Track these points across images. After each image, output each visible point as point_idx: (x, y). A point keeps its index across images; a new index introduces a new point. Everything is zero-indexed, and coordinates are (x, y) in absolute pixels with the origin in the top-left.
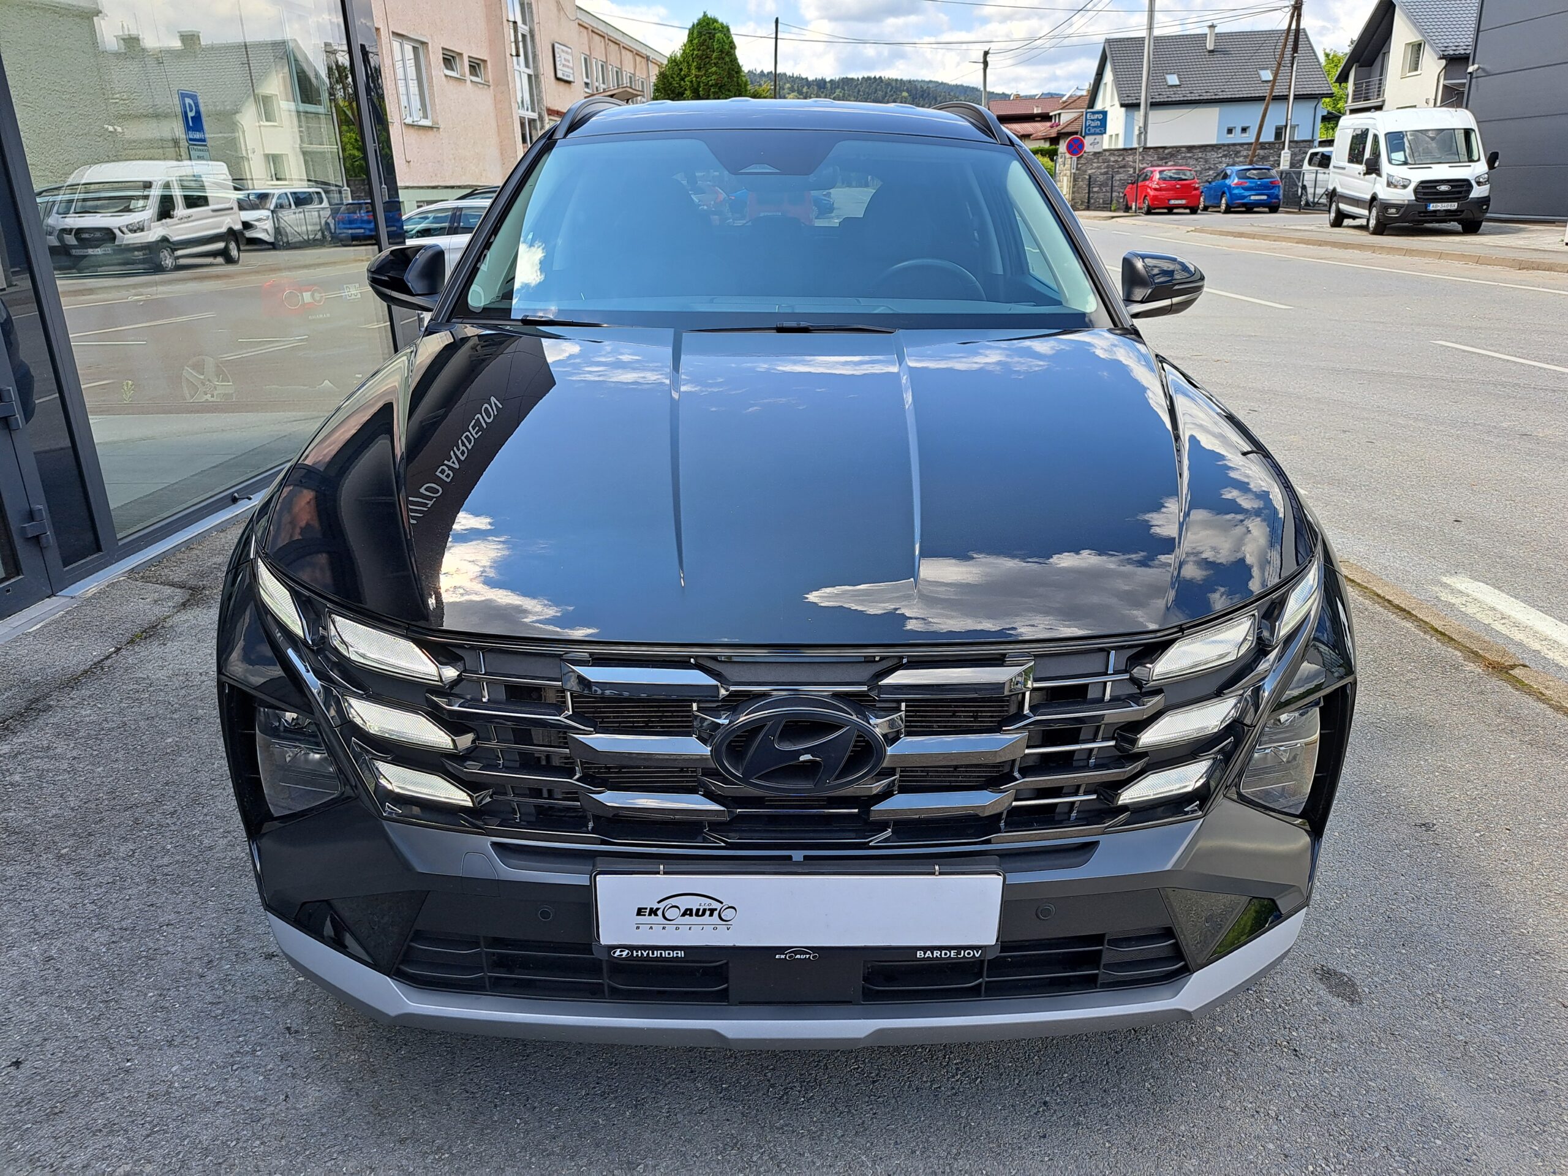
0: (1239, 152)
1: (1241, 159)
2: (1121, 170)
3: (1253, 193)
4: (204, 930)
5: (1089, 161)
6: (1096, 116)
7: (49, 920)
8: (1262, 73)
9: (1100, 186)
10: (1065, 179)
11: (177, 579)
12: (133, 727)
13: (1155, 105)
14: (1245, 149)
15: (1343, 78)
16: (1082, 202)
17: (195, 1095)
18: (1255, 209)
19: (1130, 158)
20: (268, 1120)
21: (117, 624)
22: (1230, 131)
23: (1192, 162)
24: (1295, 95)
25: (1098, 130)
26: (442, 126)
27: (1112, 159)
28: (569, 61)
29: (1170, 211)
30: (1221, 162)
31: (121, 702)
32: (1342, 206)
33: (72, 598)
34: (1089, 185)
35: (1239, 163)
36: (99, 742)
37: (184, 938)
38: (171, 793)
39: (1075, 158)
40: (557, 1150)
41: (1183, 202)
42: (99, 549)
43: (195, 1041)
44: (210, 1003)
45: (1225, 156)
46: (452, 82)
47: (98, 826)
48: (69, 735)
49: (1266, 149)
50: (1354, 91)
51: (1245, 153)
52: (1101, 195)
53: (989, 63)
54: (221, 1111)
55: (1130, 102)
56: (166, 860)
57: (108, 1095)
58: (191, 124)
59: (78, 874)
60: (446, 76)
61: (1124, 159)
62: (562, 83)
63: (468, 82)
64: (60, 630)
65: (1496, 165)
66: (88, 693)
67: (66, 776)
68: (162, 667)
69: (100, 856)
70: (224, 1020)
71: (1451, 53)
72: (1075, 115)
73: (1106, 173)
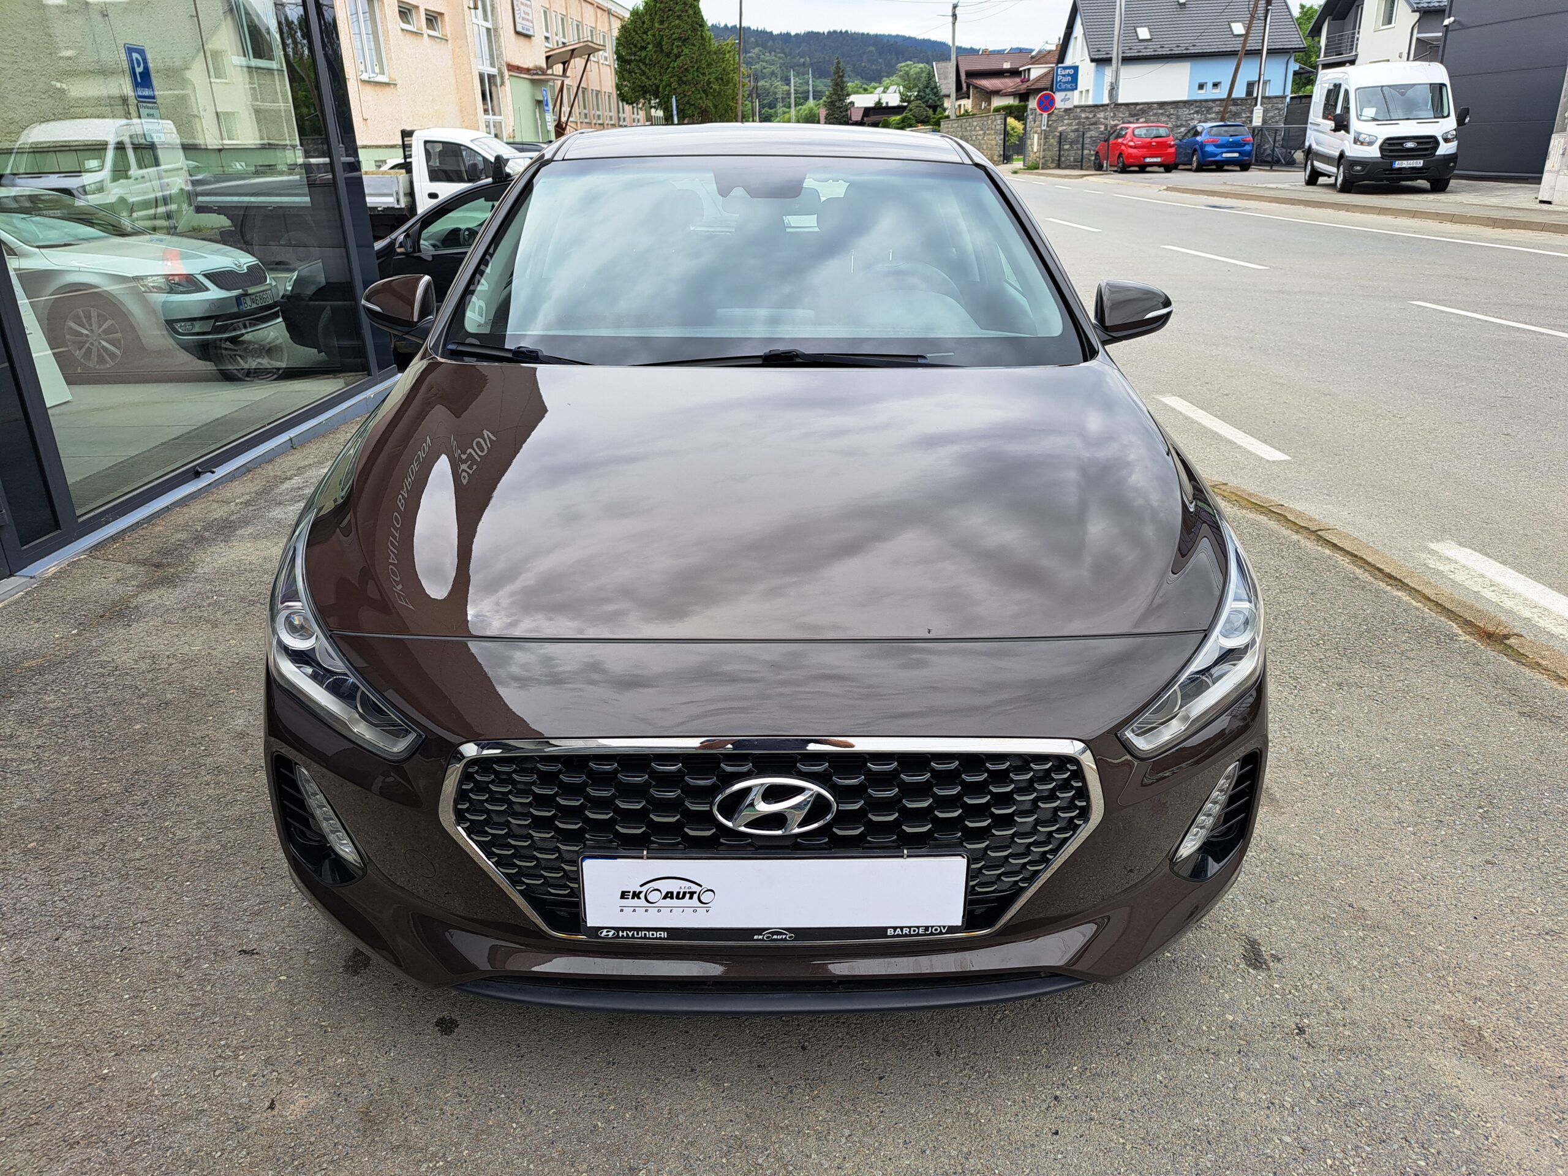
0: (1211, 108)
1: (1213, 116)
2: (1092, 127)
3: (1225, 150)
4: (180, 927)
5: (1061, 118)
6: (1067, 71)
7: (18, 919)
8: (1233, 25)
9: (1071, 144)
10: (1036, 136)
11: (140, 557)
12: (99, 713)
13: (1127, 60)
14: (1217, 106)
15: (1316, 31)
16: (1053, 161)
17: (176, 1103)
18: (1226, 168)
19: (1101, 115)
20: (253, 1129)
21: (79, 605)
22: (1201, 87)
23: (1164, 119)
24: (1268, 50)
25: (1069, 86)
26: (399, 82)
27: (1083, 115)
28: (528, 14)
29: (1143, 169)
30: (1193, 119)
31: (85, 687)
32: (1316, 163)
33: (31, 578)
34: (1060, 143)
35: (1214, 120)
36: (64, 729)
37: (159, 936)
38: (141, 783)
39: (1045, 115)
40: (555, 1155)
41: (1158, 160)
42: (57, 526)
43: (175, 1044)
44: (189, 1005)
45: (1197, 112)
46: (408, 36)
47: (66, 819)
48: (33, 722)
49: (1238, 105)
50: (1326, 45)
51: (1217, 109)
52: (1072, 153)
53: (958, 16)
54: (204, 1119)
55: (1101, 57)
56: (137, 855)
57: (86, 1104)
58: (139, 80)
59: (46, 869)
60: (402, 30)
61: (1095, 116)
62: (522, 38)
63: (425, 36)
64: (20, 612)
65: (1467, 120)
66: (51, 677)
67: (32, 766)
68: (128, 650)
69: (68, 850)
70: (204, 1023)
71: (1425, 6)
72: (1046, 70)
73: (1077, 130)
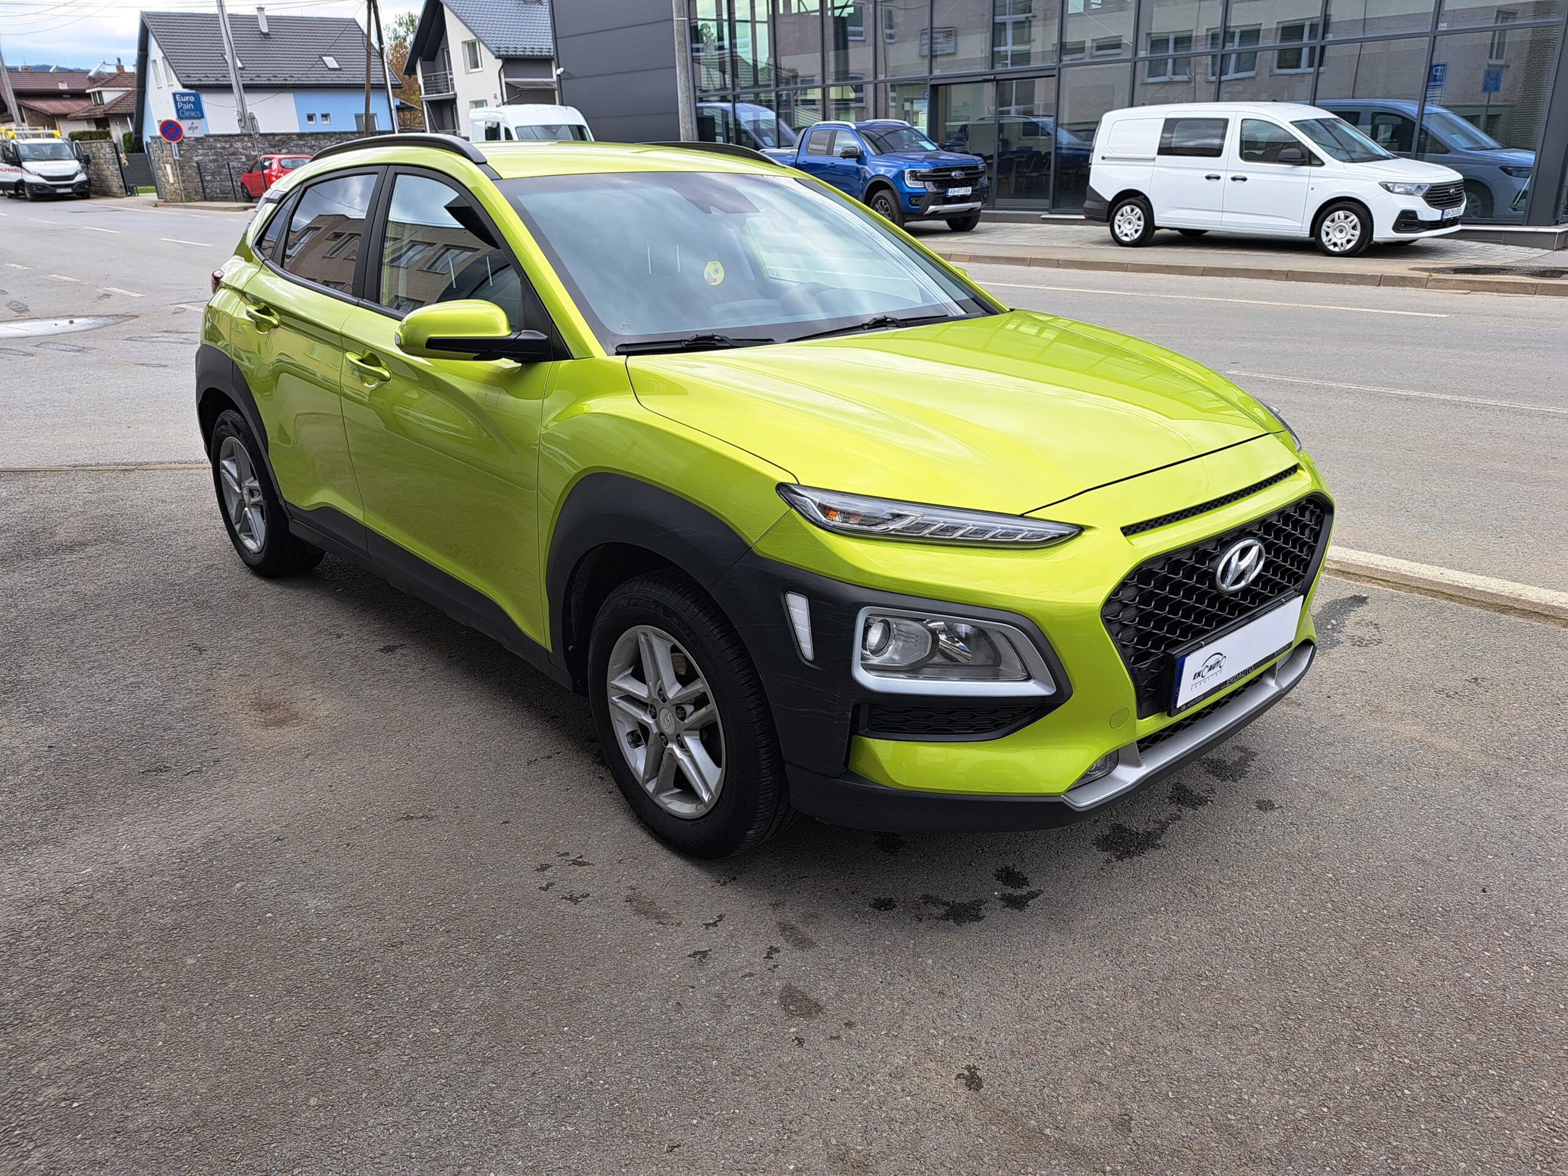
2: (231, 158)
5: (193, 148)
6: (187, 98)
8: (325, 58)
9: (213, 174)
10: (168, 167)
13: (249, 88)
15: (411, 70)
16: (197, 193)
19: (239, 145)
22: (310, 118)
23: (307, 150)
25: (193, 114)
27: (218, 145)
34: (200, 174)
50: (424, 84)
52: (216, 184)
55: (193, 83)
61: (231, 146)
71: (505, 53)
73: (215, 161)
